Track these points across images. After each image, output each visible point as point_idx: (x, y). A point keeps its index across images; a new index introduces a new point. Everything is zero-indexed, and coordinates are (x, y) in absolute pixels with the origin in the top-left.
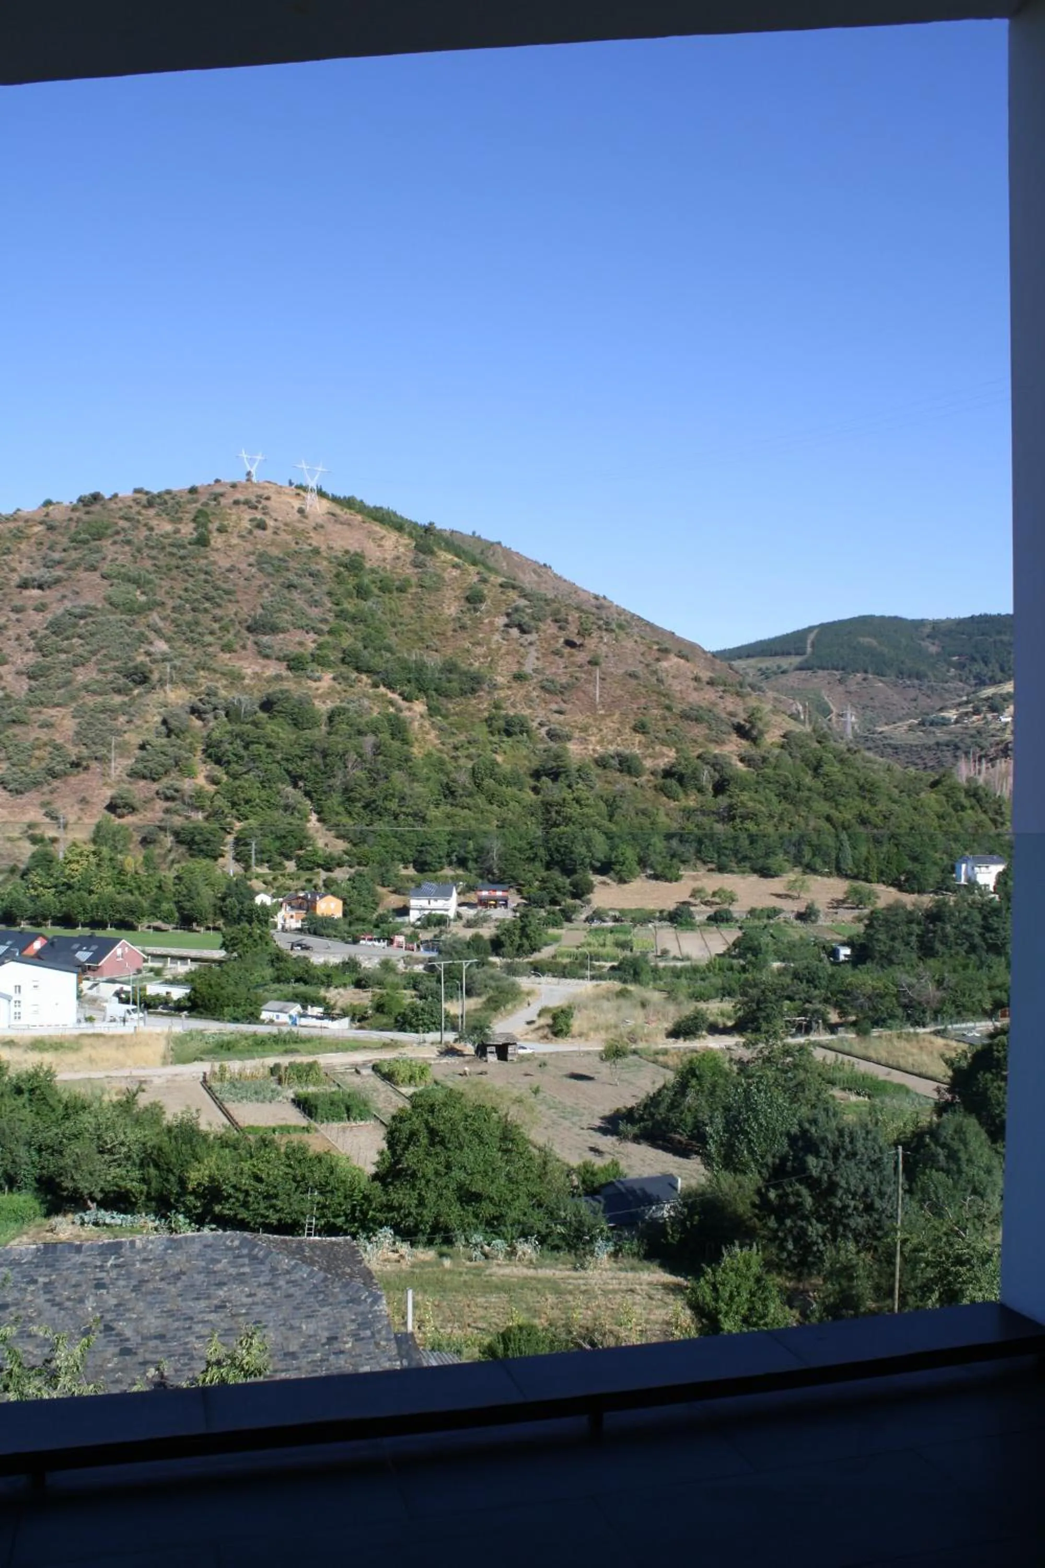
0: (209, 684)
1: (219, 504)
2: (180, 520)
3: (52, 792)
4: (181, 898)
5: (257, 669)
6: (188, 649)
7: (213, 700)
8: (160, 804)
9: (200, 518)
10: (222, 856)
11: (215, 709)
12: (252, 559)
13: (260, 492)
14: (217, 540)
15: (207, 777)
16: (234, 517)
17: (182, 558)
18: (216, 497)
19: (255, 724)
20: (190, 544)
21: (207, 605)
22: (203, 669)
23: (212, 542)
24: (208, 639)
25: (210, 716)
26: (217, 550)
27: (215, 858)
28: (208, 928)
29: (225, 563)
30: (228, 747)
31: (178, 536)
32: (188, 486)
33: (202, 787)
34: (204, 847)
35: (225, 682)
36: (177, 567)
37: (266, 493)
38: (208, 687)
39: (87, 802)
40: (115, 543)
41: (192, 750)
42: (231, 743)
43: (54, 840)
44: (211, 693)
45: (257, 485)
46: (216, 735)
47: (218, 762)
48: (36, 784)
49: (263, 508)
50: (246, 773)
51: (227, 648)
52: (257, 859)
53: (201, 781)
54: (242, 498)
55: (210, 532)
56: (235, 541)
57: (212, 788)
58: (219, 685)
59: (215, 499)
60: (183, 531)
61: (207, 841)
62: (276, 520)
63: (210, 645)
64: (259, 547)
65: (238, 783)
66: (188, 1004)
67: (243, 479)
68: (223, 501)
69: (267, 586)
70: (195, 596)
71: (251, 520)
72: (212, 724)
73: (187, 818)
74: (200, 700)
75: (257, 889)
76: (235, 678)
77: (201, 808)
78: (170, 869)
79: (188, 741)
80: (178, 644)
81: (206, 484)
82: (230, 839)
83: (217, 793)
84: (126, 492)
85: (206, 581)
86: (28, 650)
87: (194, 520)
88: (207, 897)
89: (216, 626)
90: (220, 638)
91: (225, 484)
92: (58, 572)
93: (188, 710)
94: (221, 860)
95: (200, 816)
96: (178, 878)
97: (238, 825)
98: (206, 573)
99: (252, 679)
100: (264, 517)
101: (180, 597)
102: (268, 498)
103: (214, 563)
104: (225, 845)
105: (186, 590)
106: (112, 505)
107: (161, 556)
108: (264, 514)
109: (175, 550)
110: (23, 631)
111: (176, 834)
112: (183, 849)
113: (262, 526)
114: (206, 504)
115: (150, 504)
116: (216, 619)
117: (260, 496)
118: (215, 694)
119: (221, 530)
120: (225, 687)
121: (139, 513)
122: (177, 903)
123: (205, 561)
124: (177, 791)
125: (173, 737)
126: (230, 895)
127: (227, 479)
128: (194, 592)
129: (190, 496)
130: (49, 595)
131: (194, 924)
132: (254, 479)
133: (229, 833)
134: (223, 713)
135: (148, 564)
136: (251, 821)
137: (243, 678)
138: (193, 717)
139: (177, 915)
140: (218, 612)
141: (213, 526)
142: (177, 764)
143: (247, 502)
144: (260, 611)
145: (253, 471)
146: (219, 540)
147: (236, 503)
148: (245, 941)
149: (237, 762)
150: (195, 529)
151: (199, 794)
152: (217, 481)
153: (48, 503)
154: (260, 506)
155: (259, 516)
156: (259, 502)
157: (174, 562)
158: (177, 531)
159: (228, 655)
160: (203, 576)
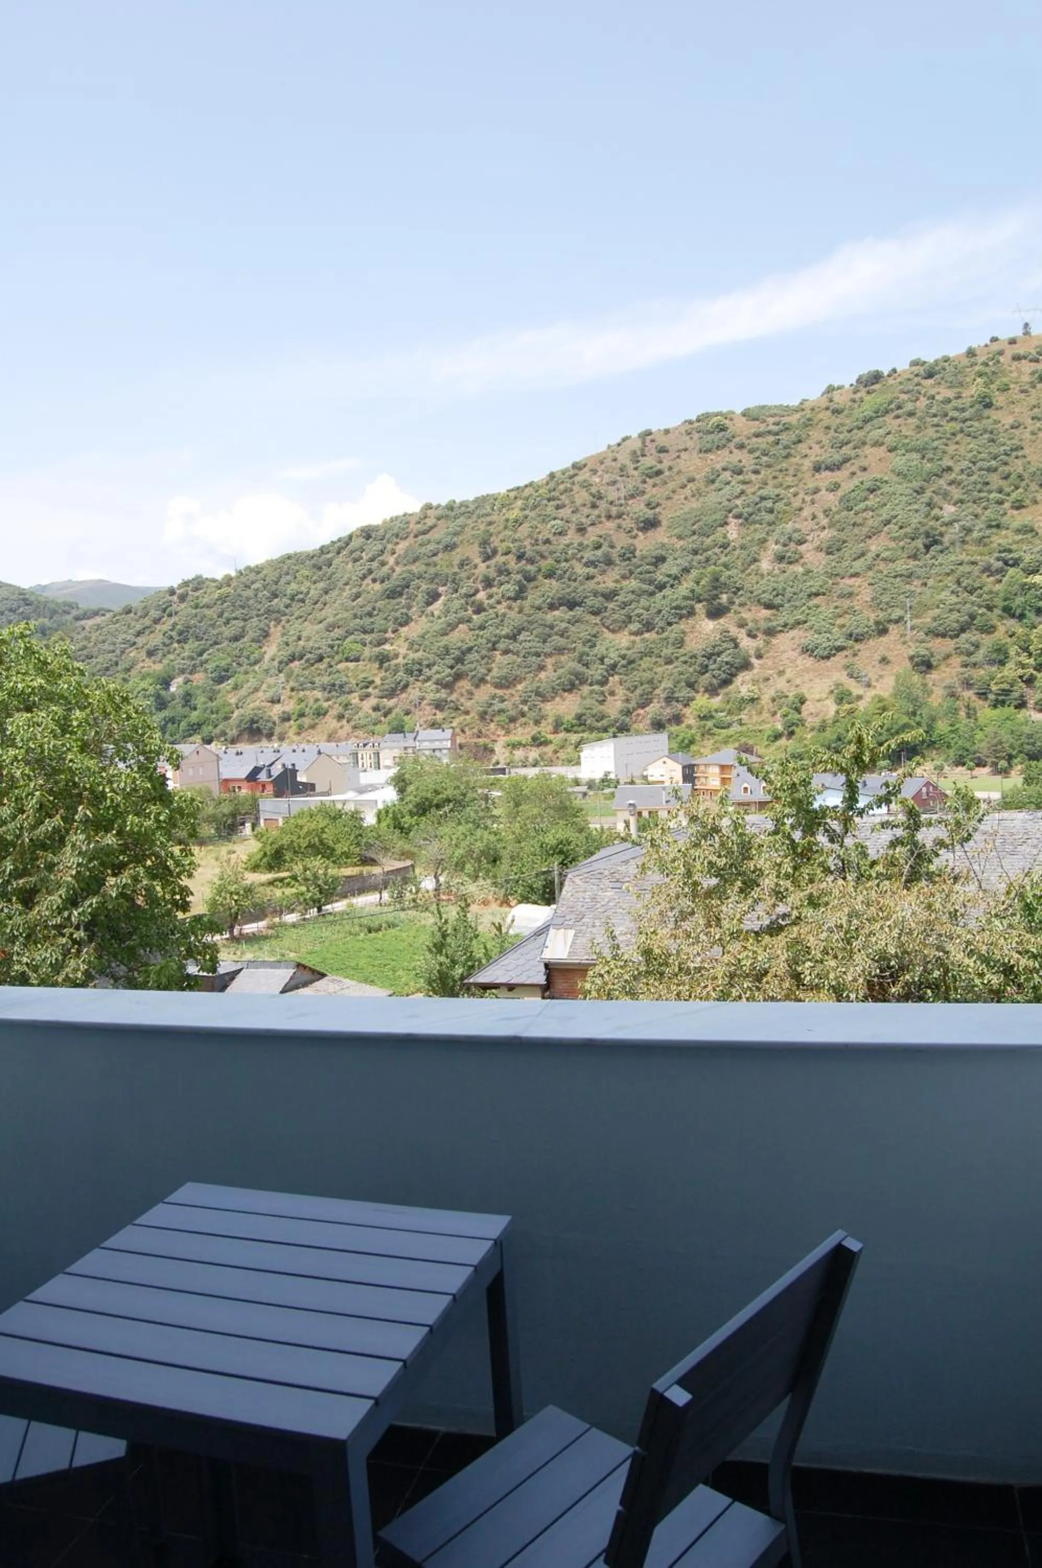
0: (1000, 541)
1: (999, 361)
2: (960, 385)
3: (855, 655)
6: (978, 509)
7: (1004, 553)
8: (957, 660)
9: (980, 379)
10: (1024, 705)
14: (1000, 400)
15: (1003, 631)
16: (1014, 374)
17: (964, 421)
18: (995, 356)
20: (973, 406)
21: (994, 464)
22: (994, 526)
23: (993, 402)
24: (997, 497)
25: (1005, 573)
26: (1001, 408)
27: (1017, 707)
29: (1009, 420)
30: (1022, 599)
31: (959, 400)
32: (964, 350)
33: (999, 641)
34: (1000, 695)
35: (1016, 538)
36: (961, 431)
38: (1000, 544)
39: (888, 662)
40: (897, 417)
41: (988, 606)
42: (1025, 595)
43: (860, 698)
44: (1002, 549)
45: (1036, 336)
46: (1011, 589)
47: (1013, 615)
48: (840, 649)
51: (1018, 504)
53: (999, 635)
54: (1021, 352)
55: (991, 392)
56: (1017, 397)
57: (1008, 641)
58: (1010, 541)
59: (994, 358)
60: (965, 396)
61: (1005, 691)
63: (999, 502)
65: (1034, 633)
67: (1018, 332)
68: (1002, 359)
70: (980, 456)
71: (1033, 373)
73: (985, 670)
76: (1027, 531)
77: (997, 660)
79: (983, 597)
80: (966, 505)
81: (983, 344)
83: (1013, 644)
84: (903, 366)
85: (991, 440)
86: (824, 528)
87: (974, 382)
89: (1005, 483)
90: (1008, 495)
91: (1003, 341)
92: (847, 450)
93: (981, 568)
94: (1022, 709)
95: (995, 668)
98: (991, 432)
103: (996, 422)
105: (971, 451)
106: (891, 381)
107: (943, 423)
109: (957, 414)
110: (818, 509)
112: (981, 700)
114: (986, 364)
115: (930, 375)
116: (1003, 477)
117: (1040, 348)
119: (1004, 388)
121: (918, 384)
123: (990, 421)
124: (974, 645)
125: (966, 595)
127: (1004, 335)
128: (979, 453)
129: (968, 359)
130: (838, 476)
132: (1034, 331)
133: (1028, 682)
135: (931, 432)
137: (1036, 531)
138: (985, 575)
140: (1006, 469)
141: (993, 385)
142: (971, 621)
143: (1028, 356)
145: (1030, 323)
146: (1002, 399)
147: (1016, 358)
150: (975, 391)
151: (996, 646)
152: (994, 339)
153: (831, 389)
154: (1041, 358)
155: (1040, 368)
156: (1039, 353)
157: (956, 426)
158: (959, 396)
159: (1020, 512)
160: (987, 436)
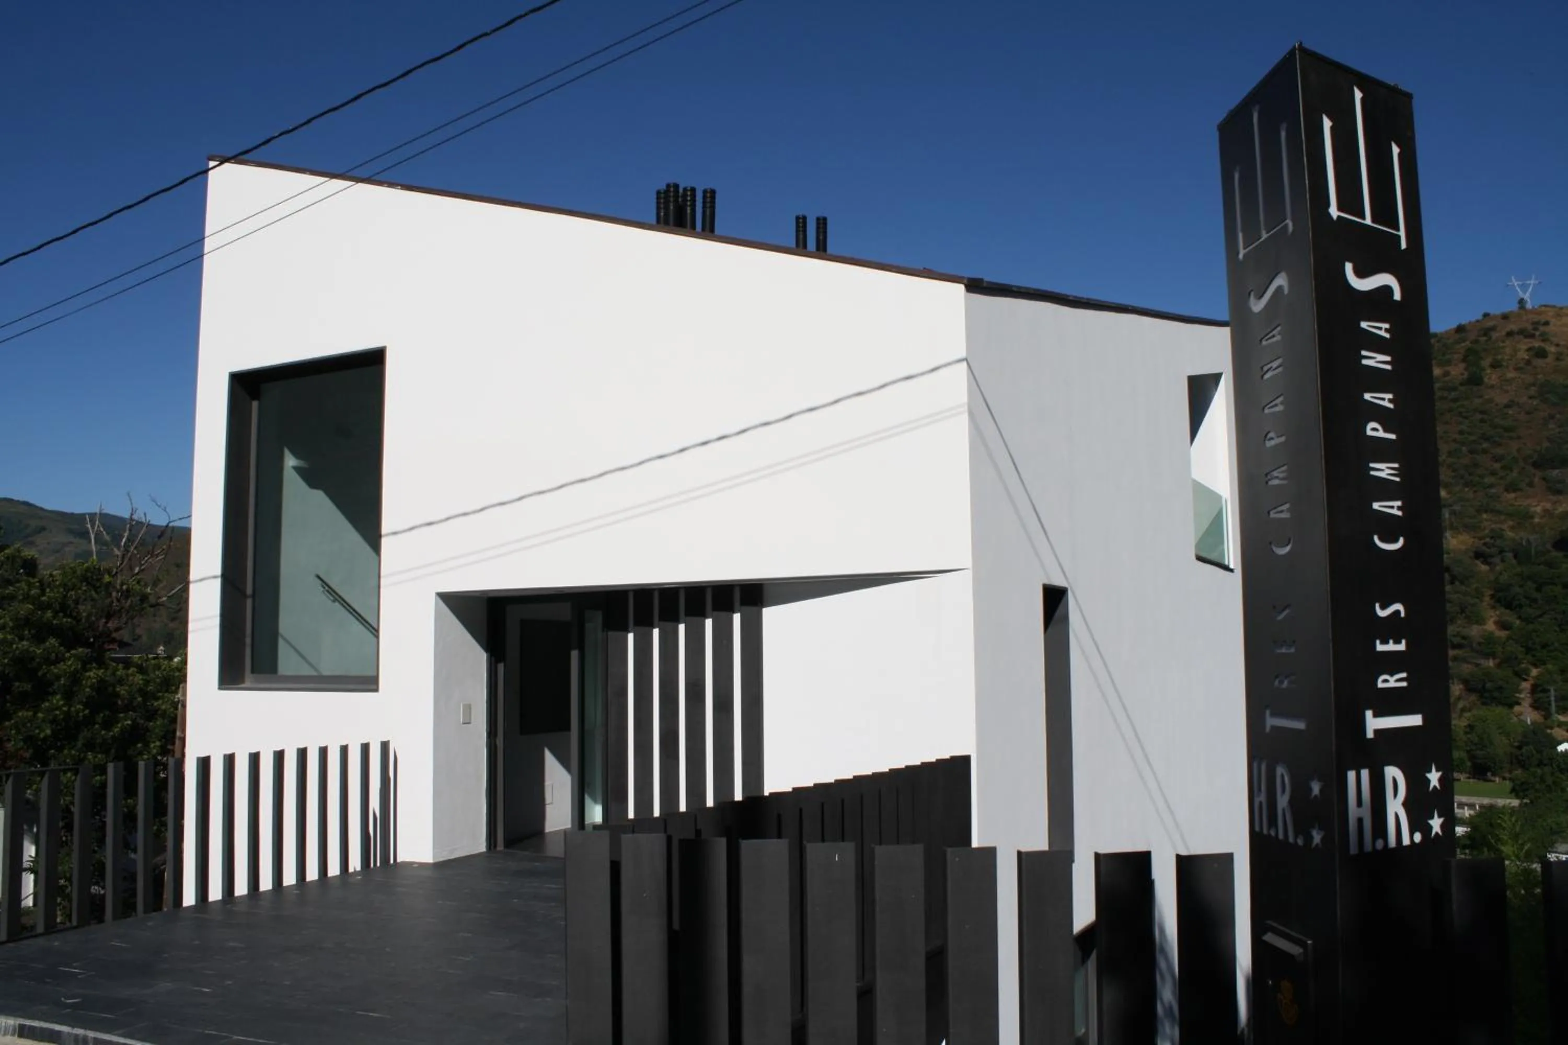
0: (1493, 526)
1: (1490, 338)
2: (1449, 362)
4: (1474, 748)
5: (1548, 506)
6: (1469, 493)
7: (1498, 542)
9: (1471, 357)
10: (1519, 704)
11: (1501, 552)
12: (1533, 391)
13: (1536, 318)
14: (1491, 377)
15: (1496, 623)
16: (1508, 350)
17: (1455, 400)
18: (1487, 332)
19: (1550, 565)
20: (1461, 384)
21: (1485, 445)
22: (1486, 512)
23: (1486, 380)
24: (1488, 480)
25: (1497, 560)
26: (1492, 387)
27: (1511, 706)
28: (1504, 779)
29: (1502, 399)
30: (1517, 589)
31: (1447, 379)
32: (1455, 326)
33: (1492, 633)
34: (1496, 694)
35: (1511, 523)
36: (1450, 410)
37: (1543, 319)
38: (1492, 530)
41: (1479, 595)
42: (1521, 586)
44: (1497, 535)
45: (1534, 311)
46: (1504, 578)
47: (1509, 606)
49: (1541, 335)
50: (1541, 616)
51: (1512, 488)
52: (1557, 706)
53: (1490, 626)
54: (1515, 328)
55: (1484, 369)
56: (1511, 375)
57: (1503, 634)
58: (1505, 527)
59: (1485, 335)
60: (1453, 373)
61: (1500, 688)
62: (1557, 345)
63: (1491, 486)
64: (1540, 377)
65: (1531, 627)
66: (1468, 842)
68: (1495, 335)
69: (1552, 417)
70: (1472, 438)
71: (1529, 350)
72: (1498, 568)
73: (1477, 665)
74: (1485, 544)
75: (1560, 738)
76: (1522, 518)
77: (1493, 655)
78: (1460, 716)
79: (1474, 586)
80: (1457, 489)
81: (1473, 320)
82: (1526, 685)
83: (1509, 638)
85: (1482, 421)
87: (1464, 360)
88: (1501, 746)
89: (1497, 466)
90: (1501, 478)
91: (1495, 317)
93: (1472, 554)
94: (1517, 709)
95: (1491, 663)
96: (1471, 727)
97: (1534, 672)
98: (1482, 412)
99: (1542, 517)
100: (1543, 345)
101: (1455, 441)
102: (1547, 323)
103: (1491, 401)
104: (1520, 692)
105: (1461, 432)
108: (1543, 341)
109: (1446, 394)
111: (1465, 682)
112: (1473, 697)
113: (1541, 354)
114: (1476, 342)
116: (1497, 459)
117: (1537, 323)
118: (1501, 537)
119: (1495, 365)
120: (1512, 528)
122: (1468, 752)
123: (1480, 401)
124: (1464, 638)
125: (1457, 583)
126: (1527, 744)
127: (1496, 311)
128: (1469, 434)
129: (1457, 336)
131: (1489, 774)
132: (1529, 306)
133: (1525, 680)
134: (1510, 555)
136: (1550, 667)
137: (1532, 517)
138: (1478, 562)
139: (1469, 764)
140: (1499, 451)
141: (1486, 363)
142: (1463, 611)
143: (1522, 332)
144: (1546, 444)
145: (1527, 297)
146: (1494, 377)
147: (1510, 334)
148: (1537, 786)
149: (1530, 606)
150: (1466, 369)
151: (1489, 639)
152: (1486, 315)
154: (1537, 333)
155: (1537, 344)
156: (1535, 329)
157: (1446, 405)
158: (1447, 374)
159: (1512, 495)
160: (1479, 416)
